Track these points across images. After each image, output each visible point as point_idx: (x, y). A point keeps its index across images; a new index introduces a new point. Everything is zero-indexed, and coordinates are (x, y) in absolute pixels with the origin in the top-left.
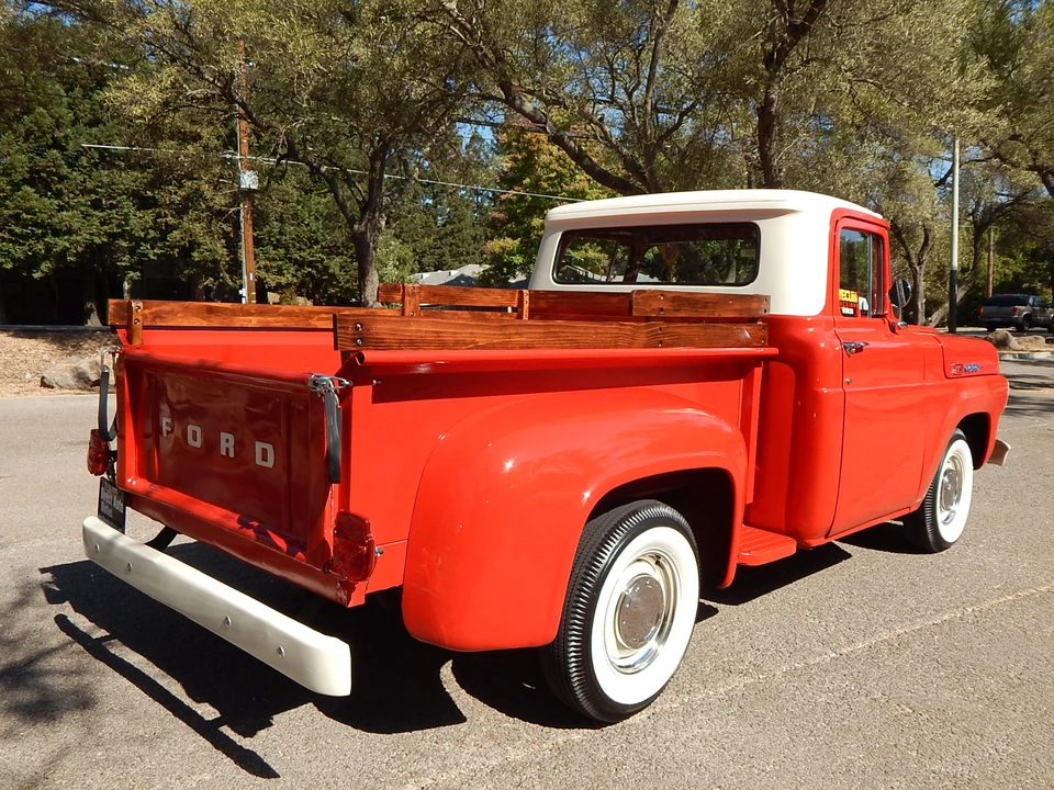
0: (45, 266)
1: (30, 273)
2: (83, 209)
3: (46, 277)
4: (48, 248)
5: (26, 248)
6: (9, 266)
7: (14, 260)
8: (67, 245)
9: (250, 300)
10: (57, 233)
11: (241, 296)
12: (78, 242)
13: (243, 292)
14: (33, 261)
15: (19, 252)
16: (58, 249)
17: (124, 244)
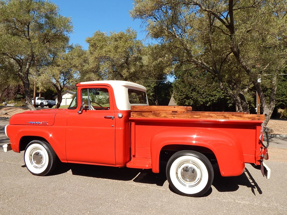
0: (209, 103)
1: (206, 104)
2: (219, 91)
3: (210, 106)
4: (210, 99)
5: (205, 99)
6: (202, 103)
7: (203, 102)
8: (214, 98)
9: (258, 111)
10: (212, 96)
11: (256, 110)
12: (216, 98)
13: (256, 109)
14: (207, 102)
15: (204, 100)
16: (211, 99)
17: (228, 98)
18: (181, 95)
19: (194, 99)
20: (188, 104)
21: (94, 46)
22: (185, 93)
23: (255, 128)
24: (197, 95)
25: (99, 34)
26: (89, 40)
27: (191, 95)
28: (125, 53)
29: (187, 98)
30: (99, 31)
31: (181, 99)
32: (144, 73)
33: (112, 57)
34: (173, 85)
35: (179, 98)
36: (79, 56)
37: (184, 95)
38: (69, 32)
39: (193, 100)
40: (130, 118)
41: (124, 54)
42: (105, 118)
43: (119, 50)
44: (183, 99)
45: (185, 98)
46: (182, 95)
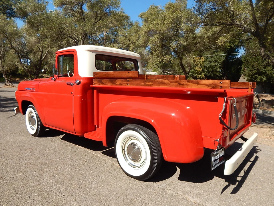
18: (251, 71)
19: (268, 74)
20: (259, 81)
21: (146, 21)
22: (256, 68)
23: (216, 101)
24: (271, 70)
25: (153, 8)
26: (141, 15)
27: (264, 71)
28: (171, 24)
29: (259, 73)
30: (153, 5)
31: (252, 75)
32: (198, 45)
33: (159, 30)
34: (243, 59)
35: (249, 74)
36: (136, 33)
37: (255, 70)
38: (117, 8)
39: (266, 76)
40: (91, 86)
41: (170, 26)
42: (68, 84)
43: (166, 22)
44: (254, 75)
45: (256, 74)
46: (253, 70)
